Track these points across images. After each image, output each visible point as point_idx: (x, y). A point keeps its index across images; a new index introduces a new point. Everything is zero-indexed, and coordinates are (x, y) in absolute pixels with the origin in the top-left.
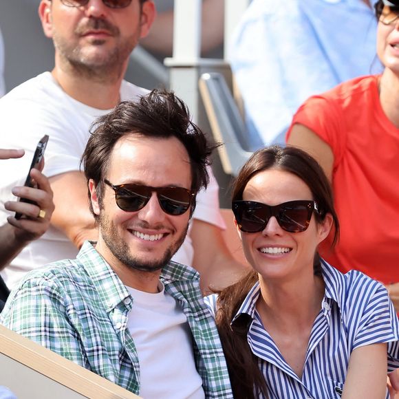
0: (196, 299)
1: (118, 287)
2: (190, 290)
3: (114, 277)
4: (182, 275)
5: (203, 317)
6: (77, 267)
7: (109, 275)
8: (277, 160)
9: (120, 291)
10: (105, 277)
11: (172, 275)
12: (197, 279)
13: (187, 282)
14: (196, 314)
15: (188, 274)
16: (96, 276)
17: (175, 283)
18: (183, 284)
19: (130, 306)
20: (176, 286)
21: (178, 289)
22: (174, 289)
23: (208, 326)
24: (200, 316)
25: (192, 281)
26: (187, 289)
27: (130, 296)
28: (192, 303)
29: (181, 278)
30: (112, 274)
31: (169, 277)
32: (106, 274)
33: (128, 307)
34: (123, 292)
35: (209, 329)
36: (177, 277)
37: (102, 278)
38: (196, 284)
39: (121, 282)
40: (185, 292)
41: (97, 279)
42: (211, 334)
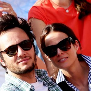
0: (48, 80)
1: (26, 85)
2: (45, 78)
3: (23, 82)
4: (41, 73)
5: (53, 85)
6: (9, 84)
7: (21, 82)
8: (51, 29)
9: (28, 86)
10: (20, 83)
11: (37, 74)
12: (47, 73)
13: (44, 75)
14: (51, 85)
15: (43, 72)
16: (17, 84)
17: (39, 77)
18: (42, 76)
19: (34, 89)
20: (40, 77)
21: (41, 78)
22: (40, 79)
23: (56, 87)
24: (52, 85)
25: (45, 74)
26: (44, 77)
27: (32, 86)
28: (48, 82)
29: (41, 74)
30: (22, 81)
31: (36, 75)
32: (20, 82)
33: (33, 89)
34: (29, 86)
35: (57, 88)
36: (39, 74)
37: (19, 84)
38: (47, 75)
39: (26, 82)
40: (44, 78)
41: (18, 85)
42: (58, 90)
